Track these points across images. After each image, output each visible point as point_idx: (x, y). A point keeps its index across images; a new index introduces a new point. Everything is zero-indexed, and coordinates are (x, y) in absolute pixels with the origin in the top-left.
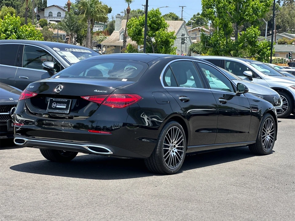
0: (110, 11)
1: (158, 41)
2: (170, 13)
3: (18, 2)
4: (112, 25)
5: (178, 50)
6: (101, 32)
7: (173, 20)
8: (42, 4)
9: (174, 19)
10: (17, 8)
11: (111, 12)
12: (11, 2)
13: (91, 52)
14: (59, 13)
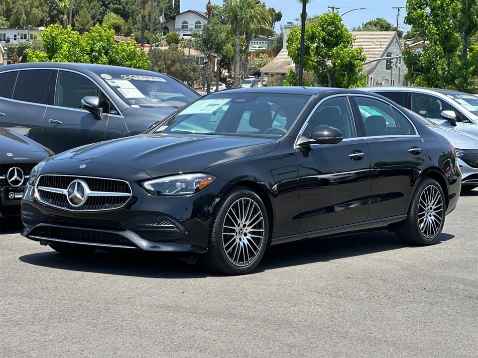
0: (278, 17)
1: (337, 64)
2: (377, 19)
3: (134, 6)
4: (281, 39)
5: (386, 80)
6: (263, 52)
7: (382, 31)
8: (172, 9)
9: (383, 28)
10: (132, 15)
11: (280, 20)
12: (123, 7)
13: (165, 81)
14: (198, 22)
